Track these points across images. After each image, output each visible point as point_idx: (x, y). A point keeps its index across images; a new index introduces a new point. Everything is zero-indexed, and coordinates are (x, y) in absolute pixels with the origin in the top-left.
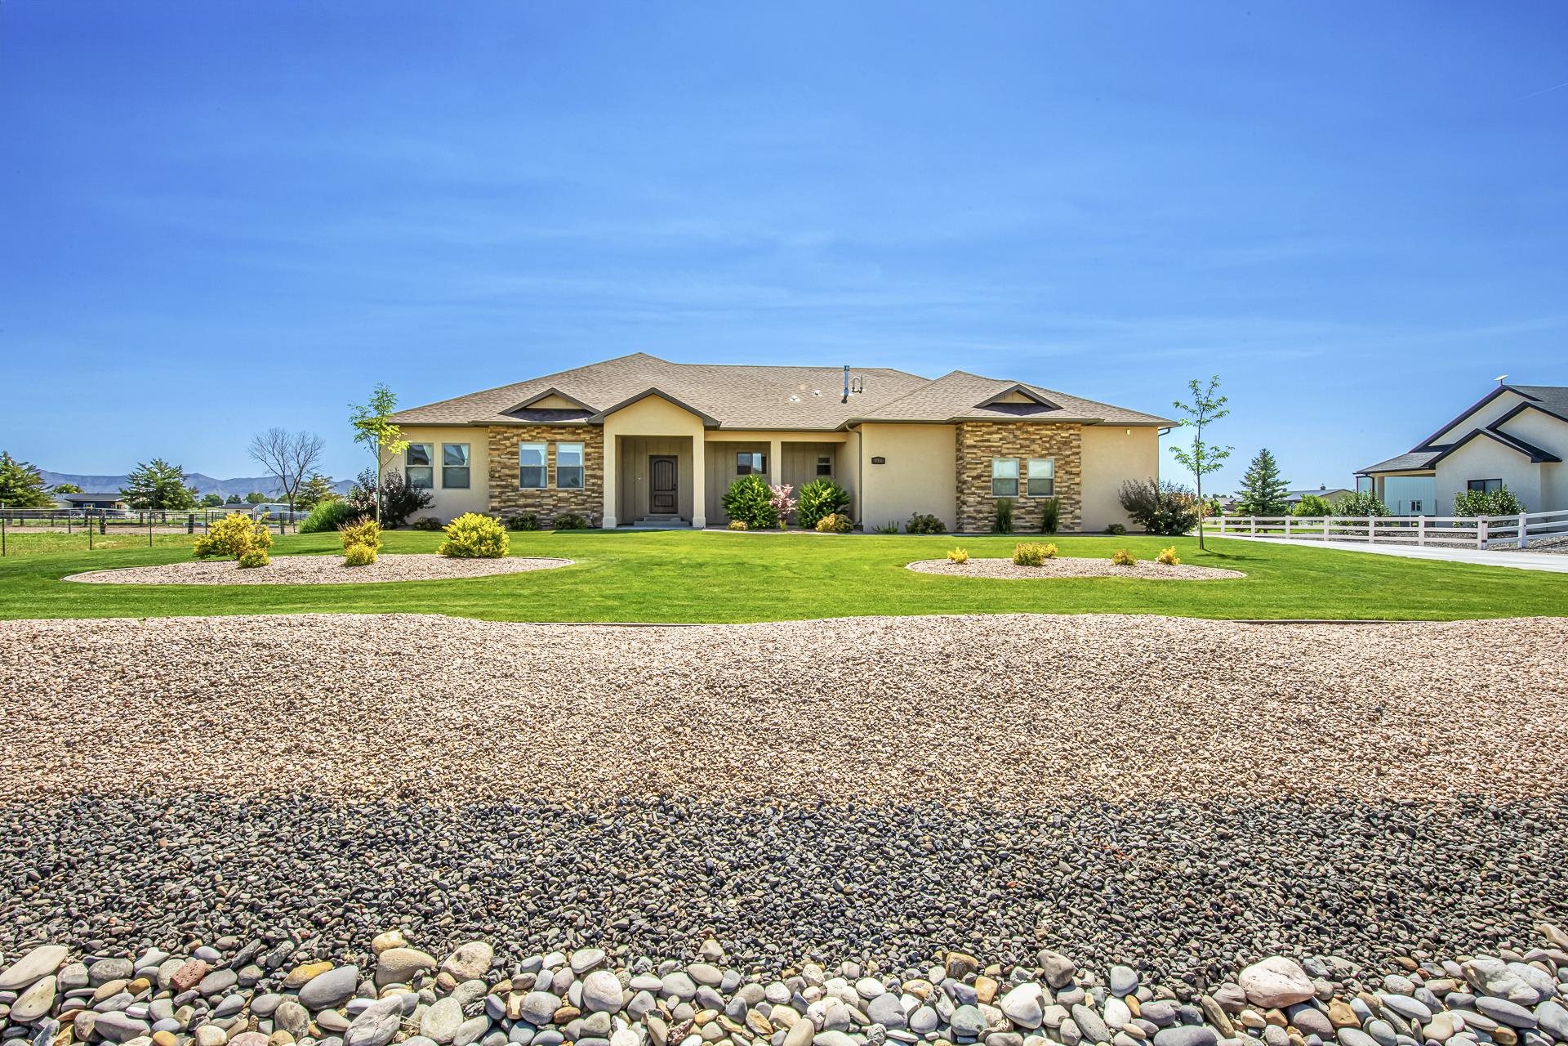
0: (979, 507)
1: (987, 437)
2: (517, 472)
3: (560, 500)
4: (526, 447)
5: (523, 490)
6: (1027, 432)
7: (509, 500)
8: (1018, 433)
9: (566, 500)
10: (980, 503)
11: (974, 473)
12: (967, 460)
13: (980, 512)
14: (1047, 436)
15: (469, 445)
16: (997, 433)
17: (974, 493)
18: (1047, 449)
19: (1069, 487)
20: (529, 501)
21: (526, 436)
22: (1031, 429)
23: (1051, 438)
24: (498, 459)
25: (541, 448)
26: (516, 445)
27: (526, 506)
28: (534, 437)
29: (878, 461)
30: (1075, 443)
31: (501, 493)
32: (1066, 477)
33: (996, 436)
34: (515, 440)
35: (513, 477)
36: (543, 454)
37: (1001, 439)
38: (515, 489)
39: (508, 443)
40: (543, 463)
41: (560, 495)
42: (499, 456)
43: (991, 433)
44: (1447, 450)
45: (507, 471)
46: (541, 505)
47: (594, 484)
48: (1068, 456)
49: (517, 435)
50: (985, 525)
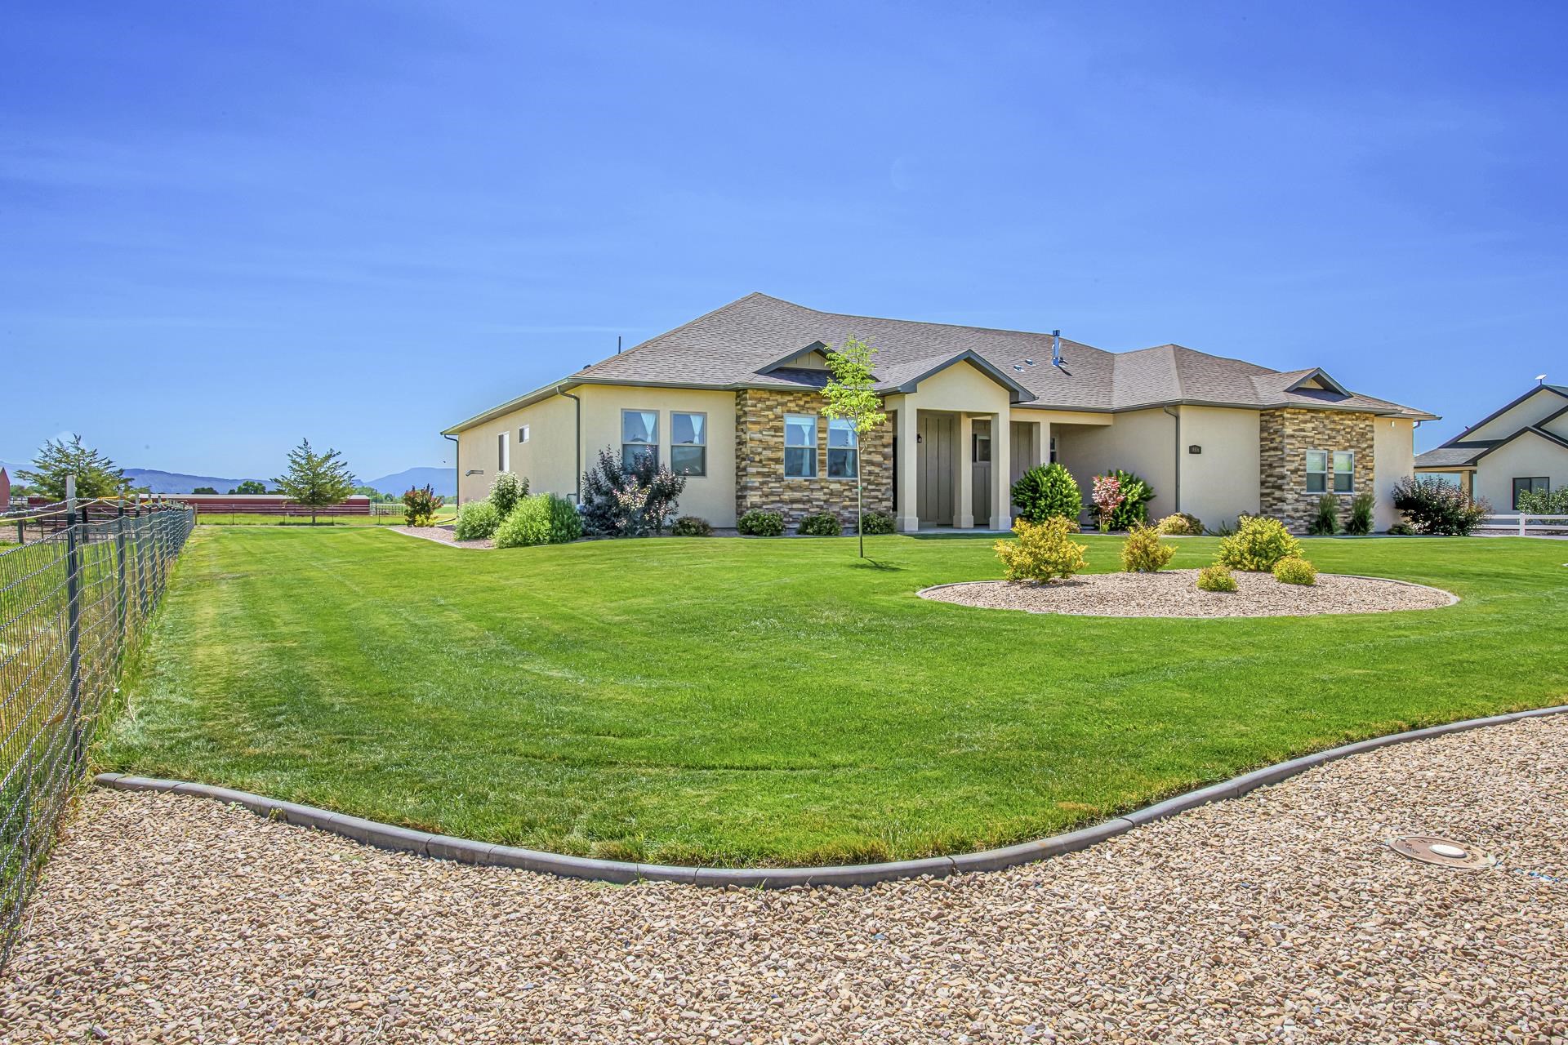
0: (1297, 505)
1: (1302, 426)
2: (782, 455)
3: (832, 494)
4: (791, 420)
5: (788, 479)
6: (1334, 422)
7: (772, 494)
8: (1327, 422)
9: (839, 494)
10: (1297, 501)
11: (1292, 468)
12: (1287, 451)
13: (1296, 510)
14: (1349, 427)
15: (704, 415)
16: (1310, 422)
17: (1292, 490)
18: (1348, 441)
19: (1365, 483)
20: (797, 495)
21: (792, 405)
22: (1336, 418)
23: (1352, 428)
24: (759, 436)
25: (805, 422)
26: (778, 418)
27: (793, 501)
28: (803, 407)
29: (1195, 450)
30: (1369, 436)
31: (762, 483)
32: (1363, 472)
33: (1309, 426)
34: (779, 410)
35: (777, 461)
36: (806, 430)
37: (1313, 429)
38: (780, 479)
39: (771, 415)
40: (807, 443)
41: (832, 486)
42: (761, 432)
43: (1305, 422)
44: (1492, 445)
45: (768, 454)
46: (810, 501)
47: (870, 473)
48: (1364, 449)
49: (782, 404)
50: (1301, 526)
